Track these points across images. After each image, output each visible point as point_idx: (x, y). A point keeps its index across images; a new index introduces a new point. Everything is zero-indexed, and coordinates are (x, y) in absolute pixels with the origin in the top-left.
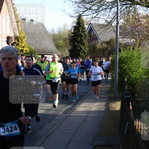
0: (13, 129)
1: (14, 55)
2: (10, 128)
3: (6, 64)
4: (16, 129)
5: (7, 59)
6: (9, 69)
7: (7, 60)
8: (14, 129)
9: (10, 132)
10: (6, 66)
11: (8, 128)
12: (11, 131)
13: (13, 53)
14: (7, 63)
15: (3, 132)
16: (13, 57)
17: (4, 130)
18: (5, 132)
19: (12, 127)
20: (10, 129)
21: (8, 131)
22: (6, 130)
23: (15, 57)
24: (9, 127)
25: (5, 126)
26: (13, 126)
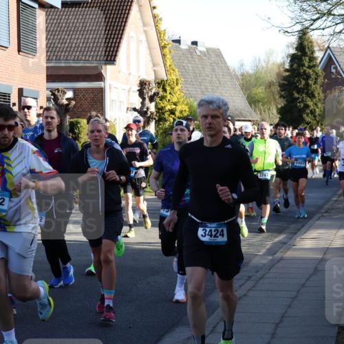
0: (218, 235)
1: (221, 111)
2: (215, 231)
3: (207, 126)
4: (223, 235)
5: (209, 118)
6: (213, 133)
7: (209, 120)
8: (220, 235)
9: (213, 238)
10: (208, 128)
11: (211, 231)
12: (215, 236)
13: (219, 107)
14: (210, 124)
15: (202, 235)
16: (218, 114)
17: (205, 233)
18: (205, 236)
19: (218, 231)
20: (214, 233)
21: (211, 236)
22: (207, 233)
23: (222, 114)
24: (213, 229)
25: (207, 227)
26: (220, 229)
